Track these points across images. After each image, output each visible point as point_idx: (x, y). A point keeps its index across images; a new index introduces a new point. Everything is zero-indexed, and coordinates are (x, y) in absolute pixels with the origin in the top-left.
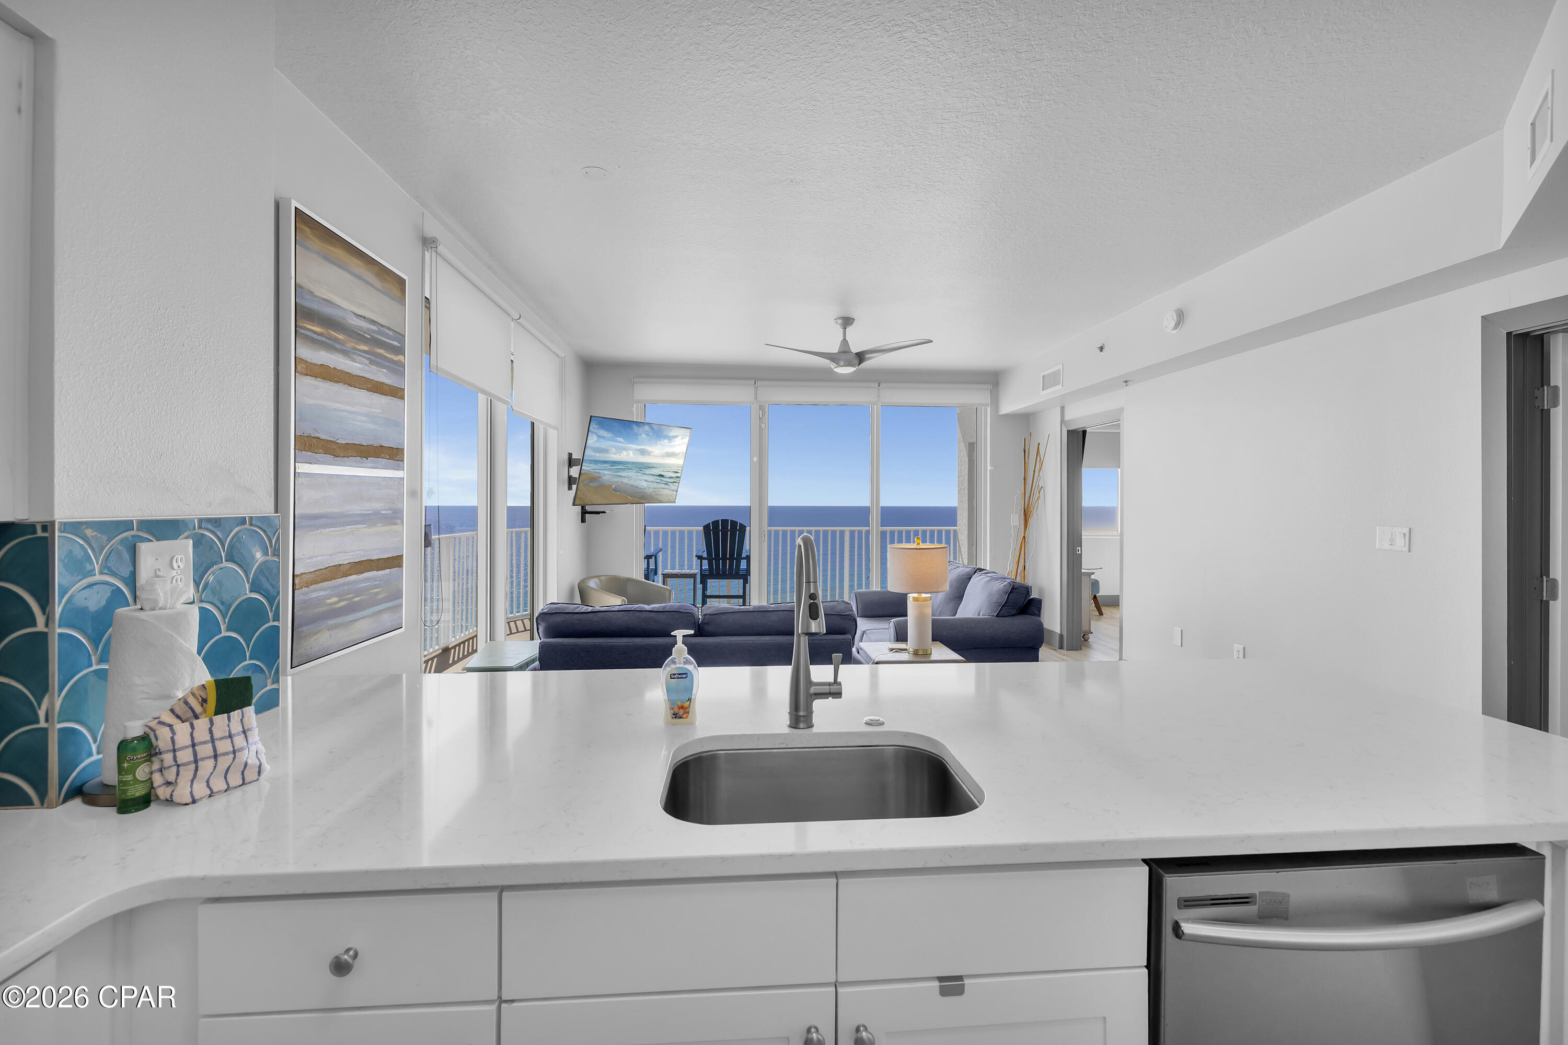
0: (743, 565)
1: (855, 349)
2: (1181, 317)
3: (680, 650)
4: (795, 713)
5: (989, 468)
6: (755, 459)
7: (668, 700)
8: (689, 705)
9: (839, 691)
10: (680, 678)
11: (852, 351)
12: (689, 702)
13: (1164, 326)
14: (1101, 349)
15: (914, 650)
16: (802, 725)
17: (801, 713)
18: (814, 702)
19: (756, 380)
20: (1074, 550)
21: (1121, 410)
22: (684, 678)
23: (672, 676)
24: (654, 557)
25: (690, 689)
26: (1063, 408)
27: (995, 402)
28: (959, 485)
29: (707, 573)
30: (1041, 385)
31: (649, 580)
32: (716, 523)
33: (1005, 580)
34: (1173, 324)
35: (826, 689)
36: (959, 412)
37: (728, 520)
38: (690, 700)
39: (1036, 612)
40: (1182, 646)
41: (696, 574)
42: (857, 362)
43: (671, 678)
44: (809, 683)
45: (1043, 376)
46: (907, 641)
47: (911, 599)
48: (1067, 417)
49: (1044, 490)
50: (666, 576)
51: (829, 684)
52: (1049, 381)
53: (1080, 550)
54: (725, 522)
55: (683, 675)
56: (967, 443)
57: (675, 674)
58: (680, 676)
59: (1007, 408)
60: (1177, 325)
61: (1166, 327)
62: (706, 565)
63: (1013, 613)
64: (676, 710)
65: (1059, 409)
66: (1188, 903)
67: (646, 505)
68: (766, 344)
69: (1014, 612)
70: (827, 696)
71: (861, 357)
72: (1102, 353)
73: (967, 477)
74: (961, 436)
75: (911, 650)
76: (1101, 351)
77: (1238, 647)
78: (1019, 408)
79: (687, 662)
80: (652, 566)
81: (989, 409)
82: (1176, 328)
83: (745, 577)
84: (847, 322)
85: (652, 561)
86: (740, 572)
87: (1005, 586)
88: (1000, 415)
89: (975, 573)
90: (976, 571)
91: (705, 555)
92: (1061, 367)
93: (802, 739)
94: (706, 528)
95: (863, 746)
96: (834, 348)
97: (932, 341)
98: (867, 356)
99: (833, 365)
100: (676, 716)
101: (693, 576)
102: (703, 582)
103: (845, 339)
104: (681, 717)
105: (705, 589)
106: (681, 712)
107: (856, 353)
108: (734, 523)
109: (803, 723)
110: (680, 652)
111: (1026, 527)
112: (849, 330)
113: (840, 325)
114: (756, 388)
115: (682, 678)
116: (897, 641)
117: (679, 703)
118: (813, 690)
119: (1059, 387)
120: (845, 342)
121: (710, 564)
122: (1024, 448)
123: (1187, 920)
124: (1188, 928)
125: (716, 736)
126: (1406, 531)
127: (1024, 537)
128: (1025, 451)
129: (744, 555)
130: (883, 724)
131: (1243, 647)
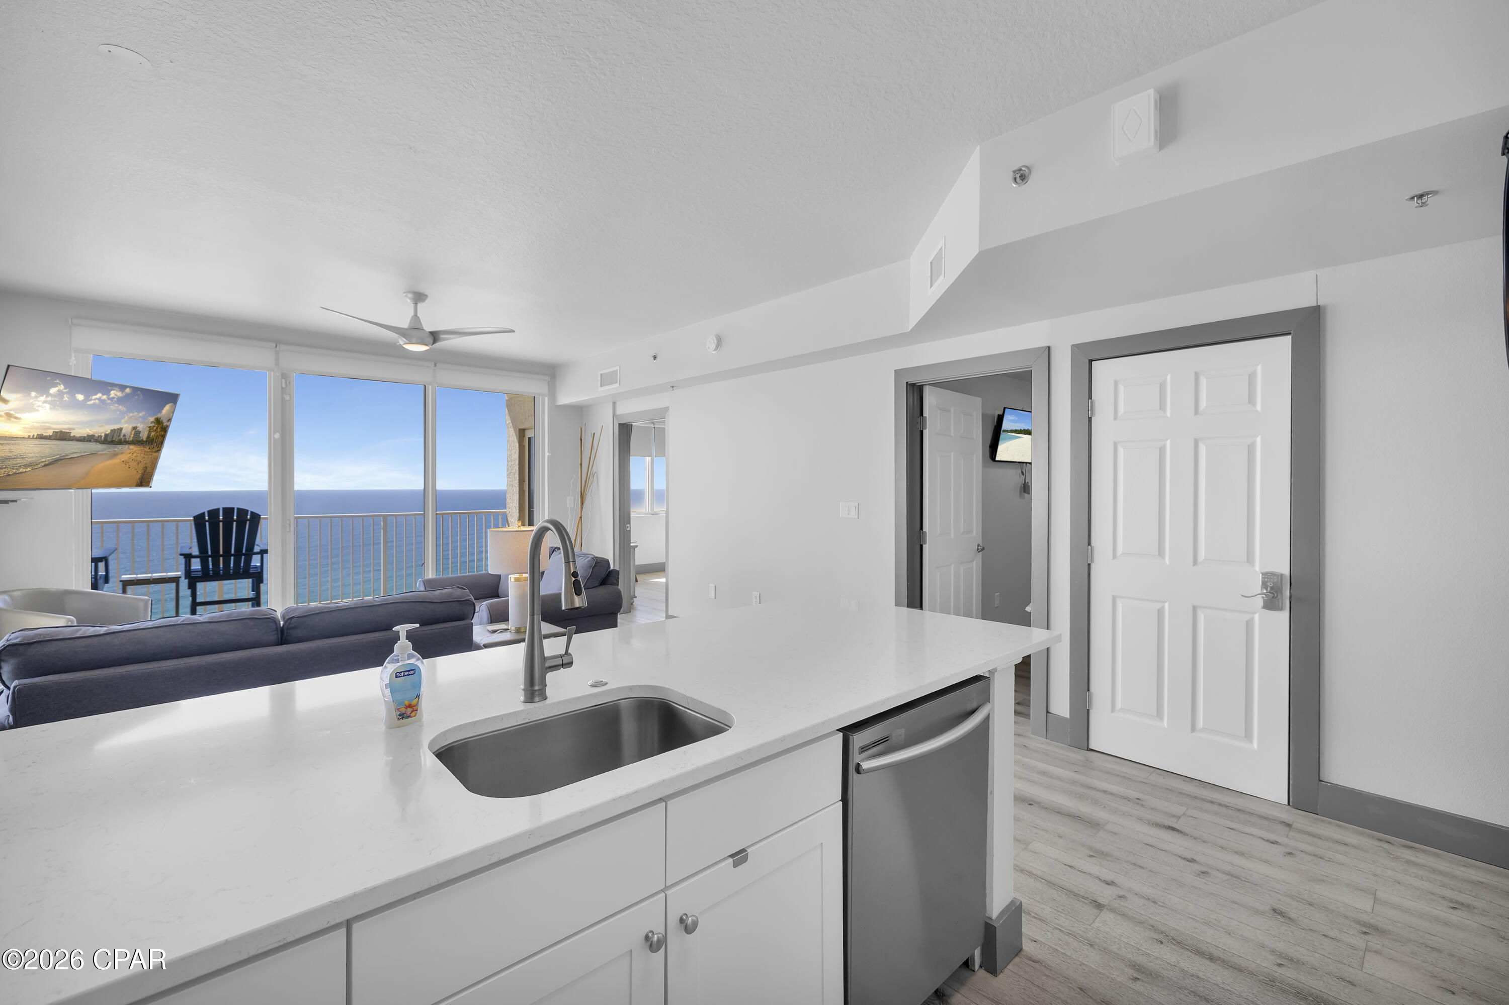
0: (256, 561)
1: (428, 327)
2: (719, 341)
3: (403, 646)
4: (530, 688)
5: (547, 454)
6: (277, 436)
7: (394, 702)
8: (418, 702)
9: (570, 661)
10: (407, 675)
11: (424, 329)
12: (417, 699)
13: (707, 346)
14: (655, 357)
15: (516, 628)
16: (537, 699)
17: (537, 688)
18: (549, 673)
19: (277, 343)
20: (625, 527)
21: (666, 409)
22: (411, 674)
23: (398, 675)
24: (104, 560)
25: (418, 685)
26: (614, 404)
27: (553, 394)
28: (508, 469)
29: (200, 574)
30: (599, 382)
31: (97, 590)
32: (214, 513)
33: (588, 556)
34: (714, 346)
35: (559, 662)
36: (507, 399)
37: (233, 508)
38: (418, 696)
39: (615, 582)
40: (715, 598)
41: (180, 577)
42: (430, 340)
43: (396, 677)
44: (544, 659)
45: (601, 375)
46: (508, 621)
47: (513, 580)
48: (619, 411)
49: (597, 475)
50: (126, 584)
51: (561, 656)
52: (607, 379)
53: (629, 527)
54: (228, 511)
55: (411, 671)
56: (518, 429)
57: (401, 672)
58: (407, 673)
59: (566, 398)
60: (717, 347)
61: (709, 348)
62: (196, 565)
63: (596, 585)
64: (403, 710)
65: (611, 404)
66: (863, 750)
67: (93, 491)
68: (322, 308)
69: (597, 583)
70: (559, 667)
71: (435, 336)
72: (655, 361)
73: (517, 462)
74: (510, 422)
75: (513, 628)
76: (655, 360)
77: (756, 594)
78: (575, 401)
79: (410, 657)
80: (102, 572)
81: (546, 399)
82: (716, 350)
83: (258, 578)
84: (419, 297)
85: (101, 565)
86: (251, 569)
87: (589, 561)
88: (558, 406)
89: (553, 553)
90: (554, 550)
91: (195, 551)
92: (618, 368)
93: (539, 711)
94: (199, 520)
95: (595, 706)
96: (405, 324)
97: (514, 331)
98: (442, 336)
99: (401, 341)
100: (402, 716)
101: (176, 580)
102: (192, 587)
103: (417, 315)
104: (409, 717)
105: (194, 595)
106: (409, 710)
107: (430, 332)
108: (242, 512)
109: (538, 697)
110: (403, 648)
111: (582, 508)
112: (420, 305)
113: (410, 299)
114: (277, 353)
115: (410, 675)
116: (491, 623)
117: (407, 703)
118: (547, 664)
119: (617, 385)
120: (416, 317)
121: (204, 563)
122: (581, 437)
123: (863, 760)
124: (865, 765)
125: (459, 726)
126: (856, 504)
127: (581, 517)
128: (581, 440)
129: (257, 549)
130: (606, 684)
131: (758, 593)
